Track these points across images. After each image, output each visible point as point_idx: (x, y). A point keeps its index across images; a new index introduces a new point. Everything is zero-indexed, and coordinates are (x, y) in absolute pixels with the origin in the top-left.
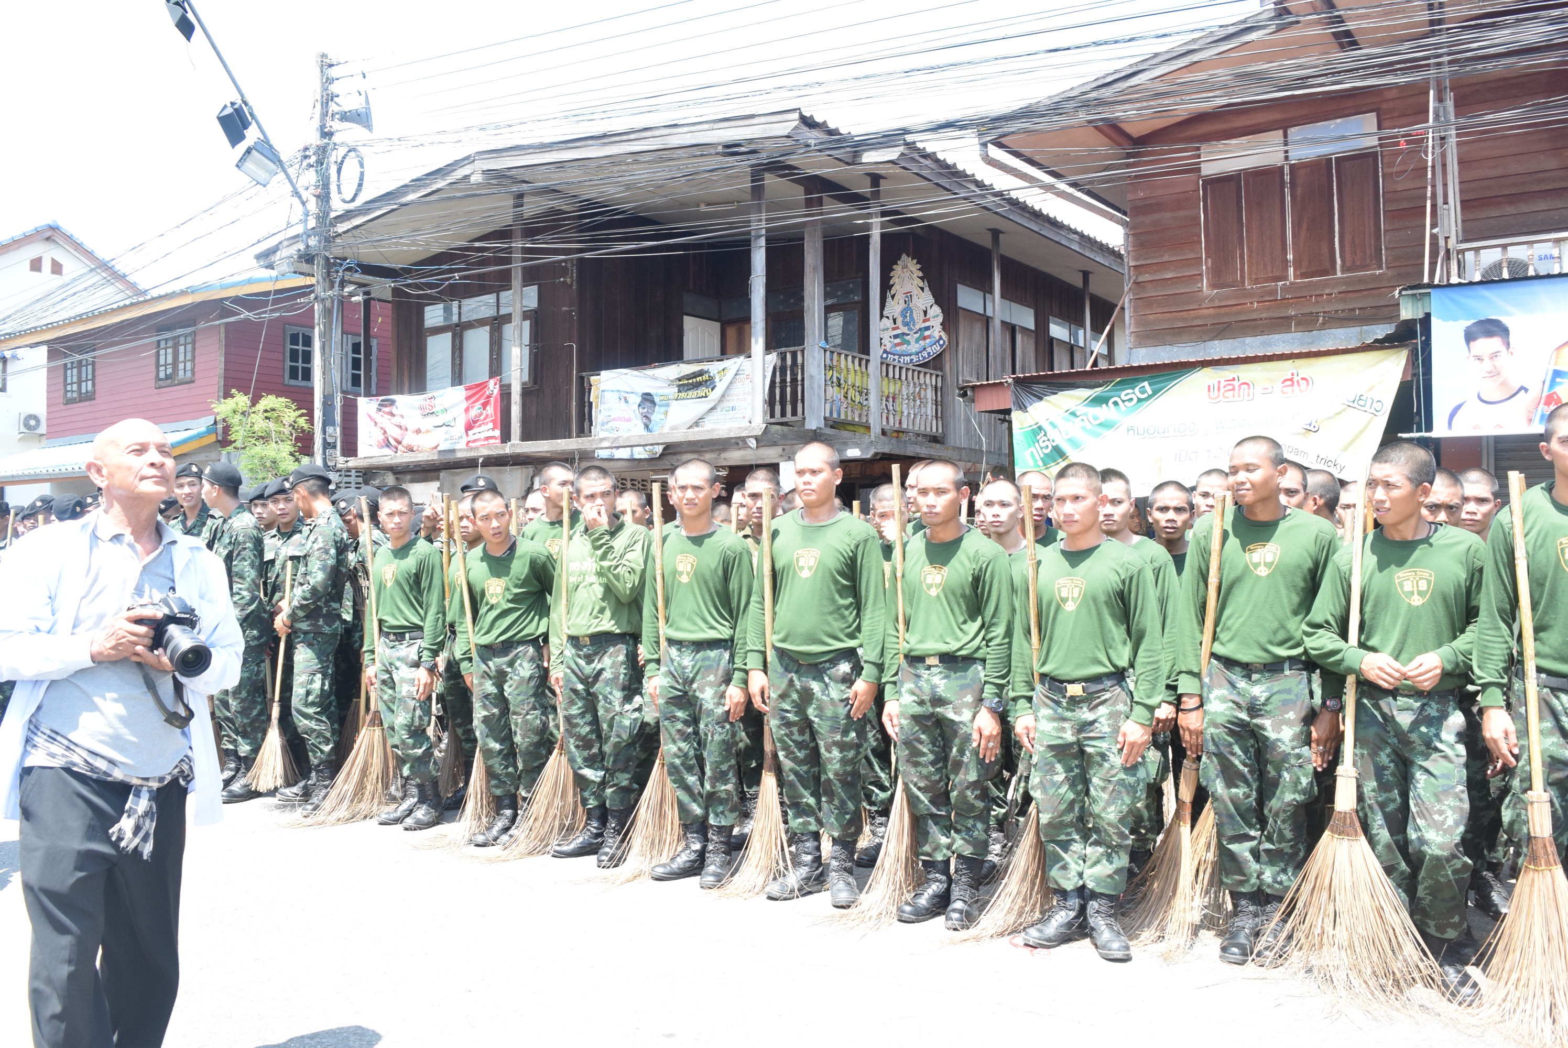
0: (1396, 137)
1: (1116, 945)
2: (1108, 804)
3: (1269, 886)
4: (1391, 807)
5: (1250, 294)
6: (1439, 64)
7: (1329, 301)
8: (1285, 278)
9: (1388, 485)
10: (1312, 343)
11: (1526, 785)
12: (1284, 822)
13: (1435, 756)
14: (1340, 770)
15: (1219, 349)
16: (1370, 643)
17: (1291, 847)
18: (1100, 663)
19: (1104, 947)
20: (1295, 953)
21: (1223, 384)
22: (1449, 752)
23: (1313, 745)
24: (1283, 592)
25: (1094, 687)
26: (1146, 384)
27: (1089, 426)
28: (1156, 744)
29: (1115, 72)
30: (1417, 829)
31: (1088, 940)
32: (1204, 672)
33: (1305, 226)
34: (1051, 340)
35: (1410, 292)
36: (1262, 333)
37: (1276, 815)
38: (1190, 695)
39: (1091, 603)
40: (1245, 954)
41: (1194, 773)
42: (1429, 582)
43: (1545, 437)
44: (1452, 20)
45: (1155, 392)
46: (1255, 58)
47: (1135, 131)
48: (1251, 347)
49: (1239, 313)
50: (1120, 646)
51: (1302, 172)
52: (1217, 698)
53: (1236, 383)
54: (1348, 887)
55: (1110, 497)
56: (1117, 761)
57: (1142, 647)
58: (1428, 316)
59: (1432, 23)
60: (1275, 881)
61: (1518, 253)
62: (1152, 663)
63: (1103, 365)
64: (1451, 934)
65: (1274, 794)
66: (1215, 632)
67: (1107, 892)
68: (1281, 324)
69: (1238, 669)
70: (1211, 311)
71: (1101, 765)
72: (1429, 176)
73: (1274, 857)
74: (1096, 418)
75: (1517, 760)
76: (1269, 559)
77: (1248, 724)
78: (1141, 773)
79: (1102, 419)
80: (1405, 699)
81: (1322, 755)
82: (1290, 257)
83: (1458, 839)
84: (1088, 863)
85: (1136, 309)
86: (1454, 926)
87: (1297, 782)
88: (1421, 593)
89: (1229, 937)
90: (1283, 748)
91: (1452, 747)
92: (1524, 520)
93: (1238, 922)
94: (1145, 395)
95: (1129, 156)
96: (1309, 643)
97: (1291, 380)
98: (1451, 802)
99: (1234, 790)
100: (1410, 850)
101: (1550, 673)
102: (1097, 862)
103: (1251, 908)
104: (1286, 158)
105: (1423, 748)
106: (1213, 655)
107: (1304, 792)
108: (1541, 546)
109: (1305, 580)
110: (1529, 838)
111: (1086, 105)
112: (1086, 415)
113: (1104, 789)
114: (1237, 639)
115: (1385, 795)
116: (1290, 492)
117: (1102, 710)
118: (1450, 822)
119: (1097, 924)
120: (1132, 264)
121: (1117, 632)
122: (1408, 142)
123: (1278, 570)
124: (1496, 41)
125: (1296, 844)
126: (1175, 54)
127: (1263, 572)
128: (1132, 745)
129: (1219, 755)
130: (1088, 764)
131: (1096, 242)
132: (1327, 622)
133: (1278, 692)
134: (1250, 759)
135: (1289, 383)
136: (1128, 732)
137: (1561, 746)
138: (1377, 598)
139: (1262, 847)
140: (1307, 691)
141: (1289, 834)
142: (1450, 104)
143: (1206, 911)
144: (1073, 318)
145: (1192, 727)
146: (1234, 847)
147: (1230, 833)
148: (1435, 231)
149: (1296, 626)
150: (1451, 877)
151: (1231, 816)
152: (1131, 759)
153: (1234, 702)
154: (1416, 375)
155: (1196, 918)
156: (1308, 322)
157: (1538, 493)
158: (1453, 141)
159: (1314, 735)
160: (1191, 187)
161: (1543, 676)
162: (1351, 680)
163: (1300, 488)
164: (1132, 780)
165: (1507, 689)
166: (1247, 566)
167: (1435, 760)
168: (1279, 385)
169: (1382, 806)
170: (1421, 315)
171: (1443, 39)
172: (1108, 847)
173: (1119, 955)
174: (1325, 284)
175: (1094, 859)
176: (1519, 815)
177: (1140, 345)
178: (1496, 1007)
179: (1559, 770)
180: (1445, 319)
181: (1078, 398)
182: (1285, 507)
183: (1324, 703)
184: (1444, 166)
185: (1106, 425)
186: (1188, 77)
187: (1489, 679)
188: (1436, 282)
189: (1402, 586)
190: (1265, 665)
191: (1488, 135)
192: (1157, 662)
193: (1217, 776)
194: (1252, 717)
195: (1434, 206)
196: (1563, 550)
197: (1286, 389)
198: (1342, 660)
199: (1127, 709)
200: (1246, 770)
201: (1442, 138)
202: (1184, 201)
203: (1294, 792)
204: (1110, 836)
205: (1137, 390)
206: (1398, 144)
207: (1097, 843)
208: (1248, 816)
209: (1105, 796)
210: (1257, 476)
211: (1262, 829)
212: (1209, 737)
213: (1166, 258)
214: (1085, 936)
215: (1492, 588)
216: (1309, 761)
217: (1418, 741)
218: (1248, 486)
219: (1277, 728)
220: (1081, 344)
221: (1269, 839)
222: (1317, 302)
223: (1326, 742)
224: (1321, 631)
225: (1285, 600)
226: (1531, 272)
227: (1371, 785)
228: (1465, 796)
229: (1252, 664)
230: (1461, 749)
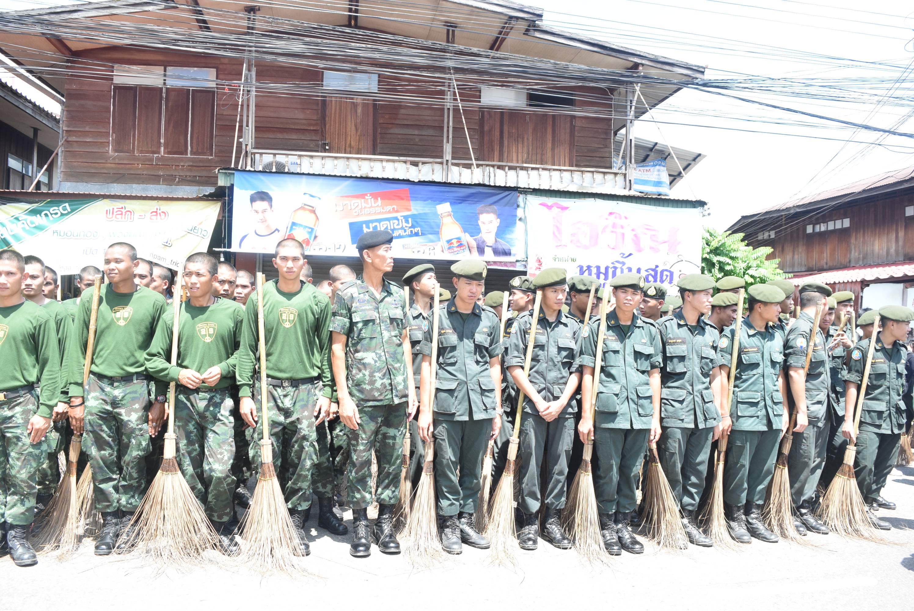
0: (224, 85)
1: (26, 556)
2: (21, 468)
3: (124, 506)
4: (195, 453)
5: (138, 159)
6: (250, 51)
7: (182, 170)
8: (159, 153)
9: (198, 274)
10: (171, 192)
11: (260, 436)
12: (132, 468)
13: (218, 423)
14: (166, 435)
15: (117, 189)
16: (184, 364)
17: (137, 482)
18: (17, 379)
19: (18, 559)
20: (141, 542)
21: (115, 210)
22: (226, 421)
23: (150, 423)
24: (134, 335)
25: (11, 395)
26: (67, 205)
27: (27, 228)
28: (56, 428)
29: (62, 7)
30: (209, 464)
31: (9, 556)
32: (85, 383)
33: (172, 125)
34: (9, 169)
35: (224, 171)
36: (143, 183)
37: (128, 464)
38: (76, 397)
39: (12, 340)
40: (109, 548)
41: (78, 444)
42: (214, 329)
43: (275, 256)
44: (259, 29)
45: (73, 211)
46: (150, 21)
47: (74, 46)
48: (136, 190)
49: (129, 169)
50: (31, 369)
51: (173, 94)
52: (92, 398)
53: (123, 210)
54: (171, 501)
55: (31, 274)
56: (27, 441)
57: (46, 369)
58: (232, 185)
59: (249, 28)
60: (128, 503)
61: (281, 159)
62: (52, 379)
63: (44, 190)
64: (225, 519)
65: (127, 452)
66: (92, 359)
67: (21, 524)
68: (154, 179)
69: (106, 380)
70: (113, 165)
71: (16, 444)
72: (239, 110)
73: (127, 489)
74: (32, 223)
75: (257, 424)
76: (126, 315)
77: (111, 412)
78: (44, 447)
79: (37, 224)
80: (203, 394)
81: (155, 428)
82: (162, 141)
83: (229, 467)
84: (8, 507)
85: (65, 157)
86: (227, 514)
87: (140, 444)
88: (210, 335)
89: (100, 539)
90: (132, 425)
91: (227, 418)
92: (263, 298)
93: (106, 530)
94: (66, 212)
95: (68, 61)
96: (148, 365)
97: (156, 212)
98: (226, 447)
99: (103, 452)
100: (205, 476)
101: (273, 378)
102: (14, 505)
103: (114, 521)
104: (165, 84)
105: (212, 420)
106: (91, 372)
107: (144, 450)
108: (271, 312)
109: (147, 328)
110: (262, 464)
111: (41, 22)
112: (26, 220)
113: (18, 459)
114: (106, 363)
115: (191, 448)
116: (142, 277)
117: (18, 409)
118: (226, 458)
119: (14, 545)
120: (65, 128)
121: (29, 360)
122: (229, 89)
123: (130, 321)
124: (278, 46)
125: (140, 480)
126: (102, 6)
127: (122, 323)
128: (38, 430)
129: (93, 432)
130: (8, 444)
131: (44, 110)
132: (159, 353)
133: (130, 393)
134: (112, 433)
135: (155, 214)
136: (34, 423)
137: (277, 415)
138: (187, 338)
139: (120, 484)
140: (146, 392)
141: (135, 475)
142: (254, 73)
143: (87, 527)
144: (26, 157)
145: (77, 416)
146: (102, 486)
147: (100, 478)
148: (241, 140)
149: (142, 356)
150: (226, 488)
151: (101, 468)
152: (36, 439)
153: (103, 400)
154: (224, 217)
155: (81, 531)
156: (170, 180)
157: (271, 284)
158: (253, 93)
159: (150, 417)
160: (106, 89)
161: (270, 379)
162: (172, 384)
163: (148, 274)
164: (37, 452)
165: (252, 386)
166: (113, 319)
167: (218, 426)
168: (148, 215)
169: (189, 453)
170: (229, 185)
171: (253, 38)
172: (22, 495)
173: (29, 562)
174: (181, 160)
175: (12, 504)
176: (257, 452)
177: (67, 180)
178: (245, 554)
179: (276, 427)
180: (241, 188)
181: (21, 209)
182: (137, 285)
183: (156, 398)
184: (248, 106)
185: (39, 228)
186: (108, 22)
187: (243, 382)
188: (239, 168)
189: (200, 332)
190: (122, 377)
191: (272, 95)
192: (56, 378)
193: (92, 445)
194: (114, 408)
195: (241, 127)
196: (281, 314)
197: (152, 217)
198: (168, 374)
199: (35, 407)
200: (110, 439)
201: (249, 91)
202: (101, 96)
203: (138, 451)
204: (22, 488)
205: (61, 208)
206: (224, 89)
207: (14, 493)
208: (111, 467)
209: (19, 463)
210: (122, 266)
211: (120, 474)
212: (87, 422)
213: (87, 129)
214: (5, 554)
215: (246, 333)
216: (147, 432)
217: (210, 416)
218: (116, 271)
219: (128, 414)
220: (30, 174)
221: (124, 479)
222: (175, 169)
223: (157, 420)
224: (155, 358)
225: (135, 340)
226: (286, 170)
227: (183, 443)
228: (233, 444)
229: (114, 377)
230: (232, 419)
